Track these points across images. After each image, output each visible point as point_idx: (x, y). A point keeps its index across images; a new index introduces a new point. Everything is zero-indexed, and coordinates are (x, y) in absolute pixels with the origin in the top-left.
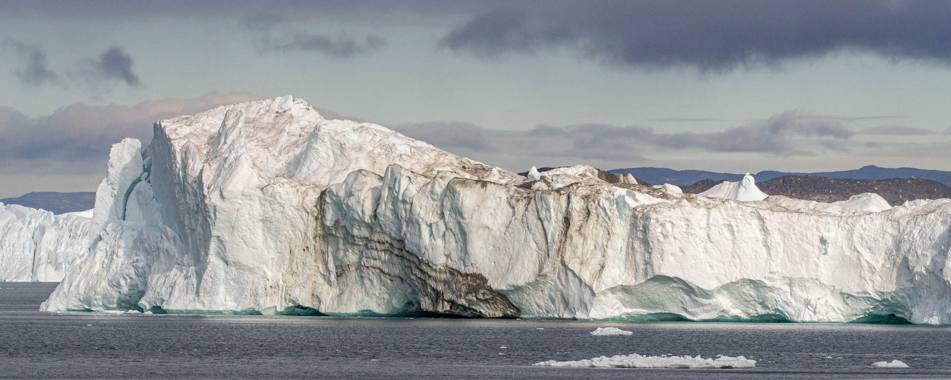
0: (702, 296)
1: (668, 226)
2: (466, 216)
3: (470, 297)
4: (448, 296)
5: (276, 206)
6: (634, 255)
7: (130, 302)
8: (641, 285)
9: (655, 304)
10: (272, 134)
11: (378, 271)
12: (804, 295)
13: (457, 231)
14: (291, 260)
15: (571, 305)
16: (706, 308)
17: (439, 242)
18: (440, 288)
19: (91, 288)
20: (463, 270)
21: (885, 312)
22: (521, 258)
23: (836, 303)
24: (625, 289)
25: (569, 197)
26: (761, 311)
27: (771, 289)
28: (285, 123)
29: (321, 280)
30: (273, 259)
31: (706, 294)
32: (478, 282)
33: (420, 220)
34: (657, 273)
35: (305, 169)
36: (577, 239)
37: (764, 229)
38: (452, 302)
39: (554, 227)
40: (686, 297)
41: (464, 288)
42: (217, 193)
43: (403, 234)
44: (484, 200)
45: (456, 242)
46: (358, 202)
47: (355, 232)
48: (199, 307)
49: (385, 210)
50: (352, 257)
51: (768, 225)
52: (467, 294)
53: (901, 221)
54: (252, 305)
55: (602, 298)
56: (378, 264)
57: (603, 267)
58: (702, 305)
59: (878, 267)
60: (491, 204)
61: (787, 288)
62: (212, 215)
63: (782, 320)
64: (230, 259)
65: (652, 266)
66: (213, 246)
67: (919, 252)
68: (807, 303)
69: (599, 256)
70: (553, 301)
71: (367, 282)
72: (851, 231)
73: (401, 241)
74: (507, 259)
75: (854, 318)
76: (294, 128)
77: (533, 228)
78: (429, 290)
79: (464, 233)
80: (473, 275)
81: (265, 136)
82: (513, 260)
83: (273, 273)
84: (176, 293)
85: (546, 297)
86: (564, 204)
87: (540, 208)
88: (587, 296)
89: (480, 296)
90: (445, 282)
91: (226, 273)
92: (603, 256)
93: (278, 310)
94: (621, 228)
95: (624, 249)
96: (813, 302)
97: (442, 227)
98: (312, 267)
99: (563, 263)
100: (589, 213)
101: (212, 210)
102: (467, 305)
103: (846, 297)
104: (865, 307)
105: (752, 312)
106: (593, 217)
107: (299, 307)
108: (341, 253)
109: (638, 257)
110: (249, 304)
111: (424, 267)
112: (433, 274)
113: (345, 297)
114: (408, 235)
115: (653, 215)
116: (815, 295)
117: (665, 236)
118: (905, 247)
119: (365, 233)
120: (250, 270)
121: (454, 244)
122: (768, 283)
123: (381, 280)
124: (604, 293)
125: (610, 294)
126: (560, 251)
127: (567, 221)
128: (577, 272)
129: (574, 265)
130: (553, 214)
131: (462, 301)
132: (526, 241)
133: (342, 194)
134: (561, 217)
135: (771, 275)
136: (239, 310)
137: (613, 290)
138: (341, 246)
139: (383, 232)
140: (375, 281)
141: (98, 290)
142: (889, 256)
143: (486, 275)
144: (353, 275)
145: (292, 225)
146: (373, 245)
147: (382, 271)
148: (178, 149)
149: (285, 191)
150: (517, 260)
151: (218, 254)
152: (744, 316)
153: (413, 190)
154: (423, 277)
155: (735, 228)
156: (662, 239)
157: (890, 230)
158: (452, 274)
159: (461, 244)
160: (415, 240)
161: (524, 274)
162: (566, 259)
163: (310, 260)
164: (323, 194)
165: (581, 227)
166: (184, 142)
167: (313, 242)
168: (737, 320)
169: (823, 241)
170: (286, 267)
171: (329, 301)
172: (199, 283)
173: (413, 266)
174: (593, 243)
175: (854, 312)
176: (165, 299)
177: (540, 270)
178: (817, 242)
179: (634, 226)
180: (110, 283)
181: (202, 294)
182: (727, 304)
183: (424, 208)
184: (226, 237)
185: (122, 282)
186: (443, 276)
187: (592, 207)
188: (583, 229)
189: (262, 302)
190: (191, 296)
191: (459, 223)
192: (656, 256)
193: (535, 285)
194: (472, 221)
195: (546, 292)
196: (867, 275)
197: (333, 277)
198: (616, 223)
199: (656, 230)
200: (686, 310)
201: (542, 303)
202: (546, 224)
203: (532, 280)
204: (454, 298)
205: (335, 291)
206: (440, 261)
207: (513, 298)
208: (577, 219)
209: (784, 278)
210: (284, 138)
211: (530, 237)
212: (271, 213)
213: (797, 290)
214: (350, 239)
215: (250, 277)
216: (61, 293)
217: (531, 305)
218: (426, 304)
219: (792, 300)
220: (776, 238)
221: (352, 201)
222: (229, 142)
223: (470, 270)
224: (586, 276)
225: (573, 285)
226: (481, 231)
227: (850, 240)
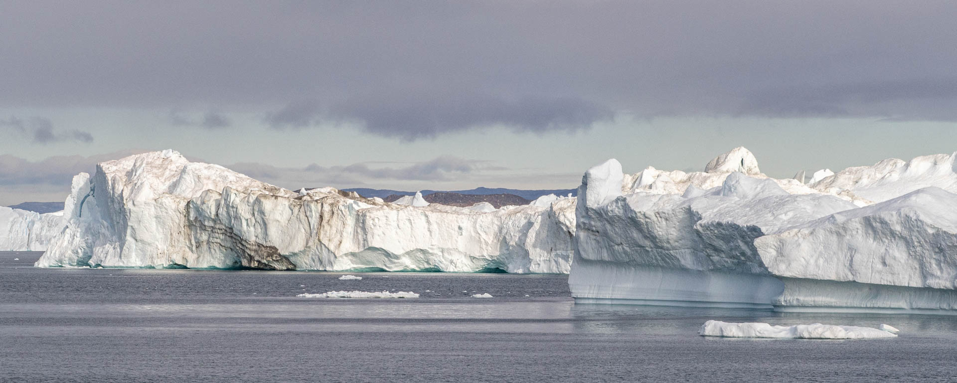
0: (395, 258)
1: (376, 220)
2: (266, 214)
3: (269, 259)
4: (257, 258)
5: (163, 210)
6: (357, 236)
7: (83, 262)
8: (361, 252)
9: (369, 262)
10: (160, 170)
11: (219, 245)
12: (450, 258)
13: (262, 223)
14: (172, 239)
15: (323, 263)
16: (396, 264)
17: (252, 229)
18: (252, 254)
19: (62, 254)
20: (265, 244)
21: (493, 267)
22: (296, 237)
23: (467, 261)
24: (353, 254)
25: (322, 204)
26: (427, 266)
27: (432, 254)
28: (168, 164)
29: (187, 250)
30: (161, 238)
31: (397, 257)
32: (273, 251)
33: (242, 217)
34: (370, 246)
35: (179, 189)
36: (327, 227)
37: (428, 222)
38: (259, 262)
39: (314, 221)
40: (386, 259)
41: (265, 254)
42: (131, 202)
43: (232, 224)
44: (276, 206)
45: (261, 229)
46: (208, 207)
47: (206, 223)
48: (121, 264)
49: (223, 211)
50: (204, 237)
51: (430, 219)
52: (267, 257)
53: (502, 217)
54: (150, 264)
55: (340, 259)
56: (219, 241)
57: (341, 242)
58: (395, 263)
59: (490, 242)
60: (280, 208)
61: (440, 254)
62: (128, 214)
63: (439, 271)
64: (138, 238)
65: (367, 242)
66: (129, 231)
67: (512, 234)
68: (452, 262)
69: (339, 236)
70: (314, 261)
71: (212, 250)
72: (475, 223)
73: (231, 228)
74: (289, 238)
75: (477, 270)
76: (173, 167)
77: (303, 221)
78: (247, 255)
79: (265, 224)
80: (270, 247)
81: (157, 171)
82: (292, 238)
83: (162, 246)
84: (109, 257)
85: (310, 259)
86: (320, 208)
87: (306, 210)
88: (332, 258)
89: (274, 258)
90: (255, 251)
91: (136, 246)
92: (341, 236)
93: (164, 266)
94: (350, 221)
95: (352, 232)
96: (454, 261)
97: (254, 221)
98: (183, 242)
99: (319, 240)
100: (333, 213)
101: (128, 212)
102: (267, 263)
103: (473, 258)
104: (482, 264)
105: (422, 267)
106: (335, 216)
107: (176, 264)
108: (199, 235)
109: (360, 237)
110: (148, 263)
111: (243, 243)
112: (249, 246)
113: (201, 259)
114: (235, 225)
115: (368, 214)
116: (455, 257)
117: (375, 226)
118: (504, 231)
119: (211, 224)
120: (149, 244)
121: (260, 230)
122: (431, 251)
123: (220, 250)
124: (341, 257)
125: (344, 257)
126: (318, 234)
127: (321, 217)
128: (327, 246)
129: (325, 241)
130: (314, 214)
131: (264, 261)
132: (299, 228)
133: (199, 203)
134: (318, 215)
135: (432, 247)
136: (143, 266)
137: (346, 255)
138: (198, 231)
139: (221, 224)
140: (217, 250)
141: (66, 255)
142: (496, 236)
143: (277, 247)
144: (205, 247)
145: (172, 220)
146: (216, 230)
147: (221, 245)
148: (110, 178)
149: (168, 201)
150: (294, 238)
151: (132, 236)
152: (417, 269)
153: (238, 200)
154: (243, 248)
155: (413, 222)
156: (373, 227)
157: (496, 222)
158: (259, 246)
159: (263, 230)
160: (239, 228)
161: (298, 246)
162: (321, 238)
163: (182, 239)
164: (189, 202)
165: (329, 221)
166: (113, 175)
167: (183, 229)
168: (414, 271)
169: (460, 228)
170: (169, 243)
171: (192, 261)
172: (121, 251)
173: (238, 242)
174: (335, 229)
175: (477, 266)
176: (103, 259)
177: (307, 244)
178: (457, 229)
179: (357, 220)
180: (73, 251)
181: (123, 257)
182: (409, 263)
183: (244, 211)
184: (136, 226)
185: (79, 251)
186: (254, 247)
187: (335, 209)
188: (330, 222)
189: (155, 262)
190: (117, 259)
191: (263, 219)
192: (369, 236)
193: (304, 252)
194: (269, 217)
195: (310, 256)
196: (484, 246)
197: (194, 248)
198: (348, 218)
199: (369, 222)
200: (386, 265)
201: (308, 262)
202: (310, 219)
203: (302, 249)
204: (260, 259)
205: (195, 256)
206: (253, 239)
207: (292, 259)
208: (326, 216)
209: (439, 248)
210: (167, 173)
211: (301, 226)
212: (160, 213)
213: (446, 255)
214: (203, 228)
215: (149, 248)
216: (46, 257)
217: (301, 263)
218: (245, 263)
219: (443, 260)
220: (434, 227)
221: (204, 207)
222: (137, 174)
223: (269, 244)
224: (332, 248)
225: (325, 252)
226: (275, 223)
227: (475, 227)
